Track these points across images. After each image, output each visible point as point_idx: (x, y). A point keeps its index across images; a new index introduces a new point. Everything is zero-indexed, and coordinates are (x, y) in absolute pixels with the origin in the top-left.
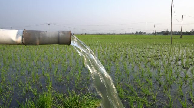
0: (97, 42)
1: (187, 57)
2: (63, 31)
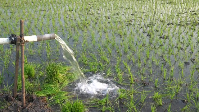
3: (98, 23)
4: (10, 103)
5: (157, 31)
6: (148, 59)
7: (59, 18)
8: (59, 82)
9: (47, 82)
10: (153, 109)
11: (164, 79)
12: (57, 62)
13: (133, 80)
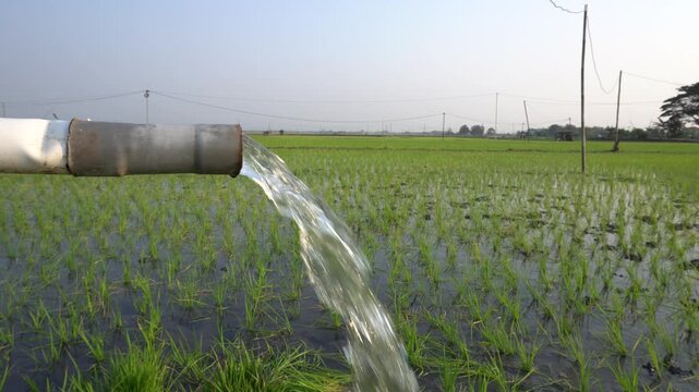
0: (322, 162)
1: (636, 218)
2: (215, 126)
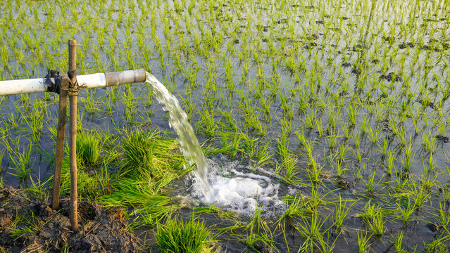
3: (240, 41)
4: (45, 221)
5: (375, 61)
6: (352, 127)
7: (154, 27)
8: (152, 176)
9: (125, 176)
10: (363, 243)
11: (389, 175)
12: (148, 131)
13: (317, 175)
